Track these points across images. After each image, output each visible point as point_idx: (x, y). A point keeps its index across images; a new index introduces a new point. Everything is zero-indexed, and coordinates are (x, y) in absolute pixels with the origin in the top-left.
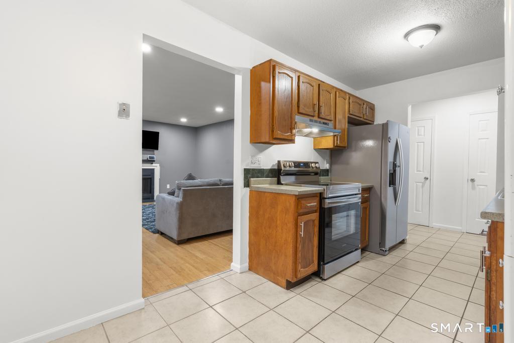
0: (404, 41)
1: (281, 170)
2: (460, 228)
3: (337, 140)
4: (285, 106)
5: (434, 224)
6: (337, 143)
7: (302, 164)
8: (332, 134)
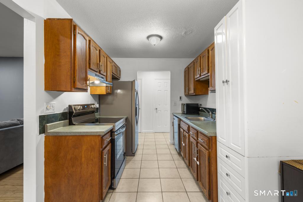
0: (146, 40)
1: (73, 112)
2: (152, 131)
3: (108, 89)
4: (82, 61)
5: (143, 131)
6: (108, 91)
7: (86, 107)
8: (105, 85)
